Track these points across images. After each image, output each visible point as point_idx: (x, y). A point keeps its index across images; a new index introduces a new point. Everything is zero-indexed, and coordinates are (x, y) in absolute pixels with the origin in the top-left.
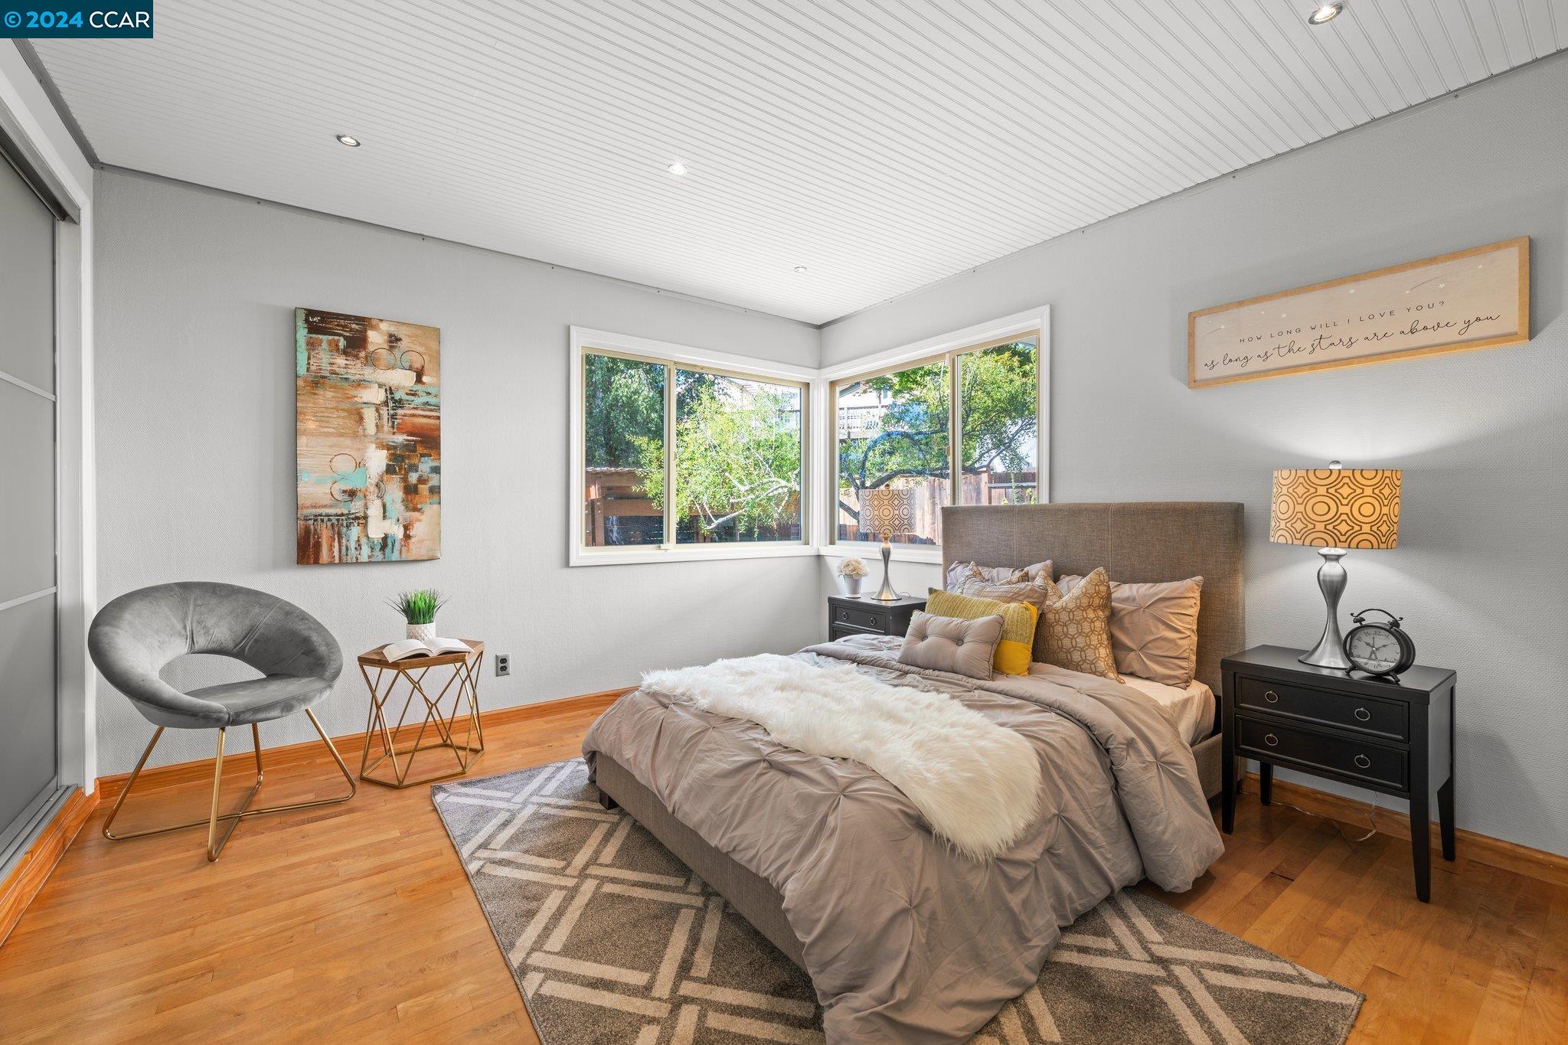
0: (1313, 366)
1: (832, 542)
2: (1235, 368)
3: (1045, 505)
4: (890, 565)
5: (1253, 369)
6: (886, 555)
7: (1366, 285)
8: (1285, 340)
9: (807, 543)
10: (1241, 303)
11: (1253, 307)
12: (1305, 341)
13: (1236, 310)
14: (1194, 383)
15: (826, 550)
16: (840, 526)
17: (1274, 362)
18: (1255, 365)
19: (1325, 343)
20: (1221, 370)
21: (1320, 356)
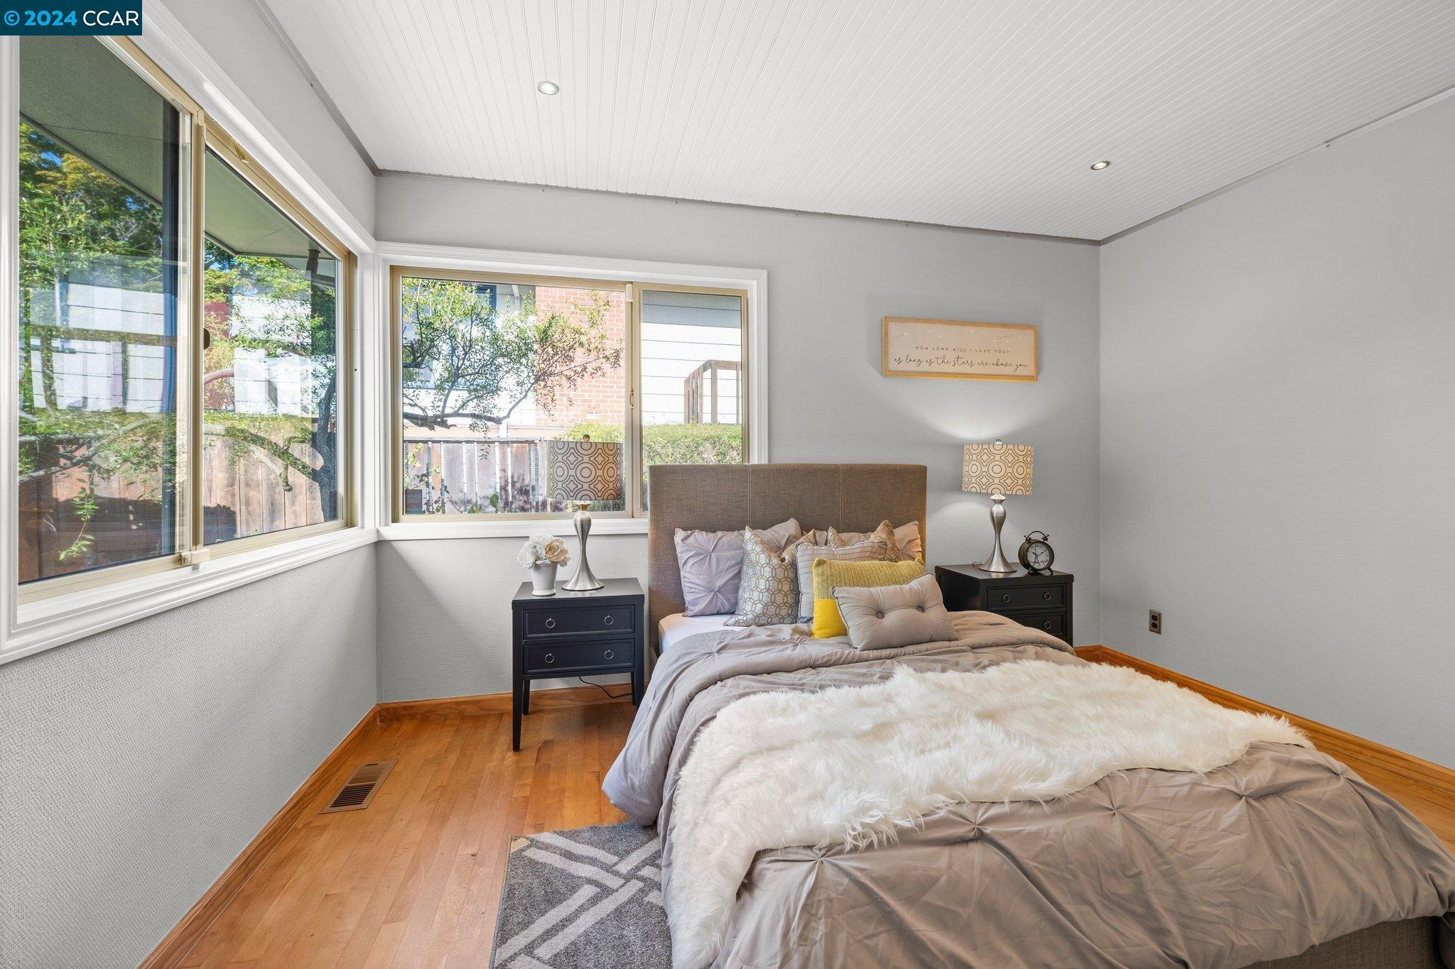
0: (956, 375)
1: (395, 519)
2: (912, 367)
3: (765, 465)
4: (589, 541)
5: (923, 370)
6: (585, 527)
7: (978, 329)
8: (941, 354)
9: (350, 524)
10: (917, 320)
11: (923, 325)
12: (951, 357)
13: (913, 324)
14: (886, 372)
15: (391, 532)
16: (407, 492)
17: (935, 368)
18: (924, 367)
19: (960, 361)
20: (905, 366)
21: (958, 369)
